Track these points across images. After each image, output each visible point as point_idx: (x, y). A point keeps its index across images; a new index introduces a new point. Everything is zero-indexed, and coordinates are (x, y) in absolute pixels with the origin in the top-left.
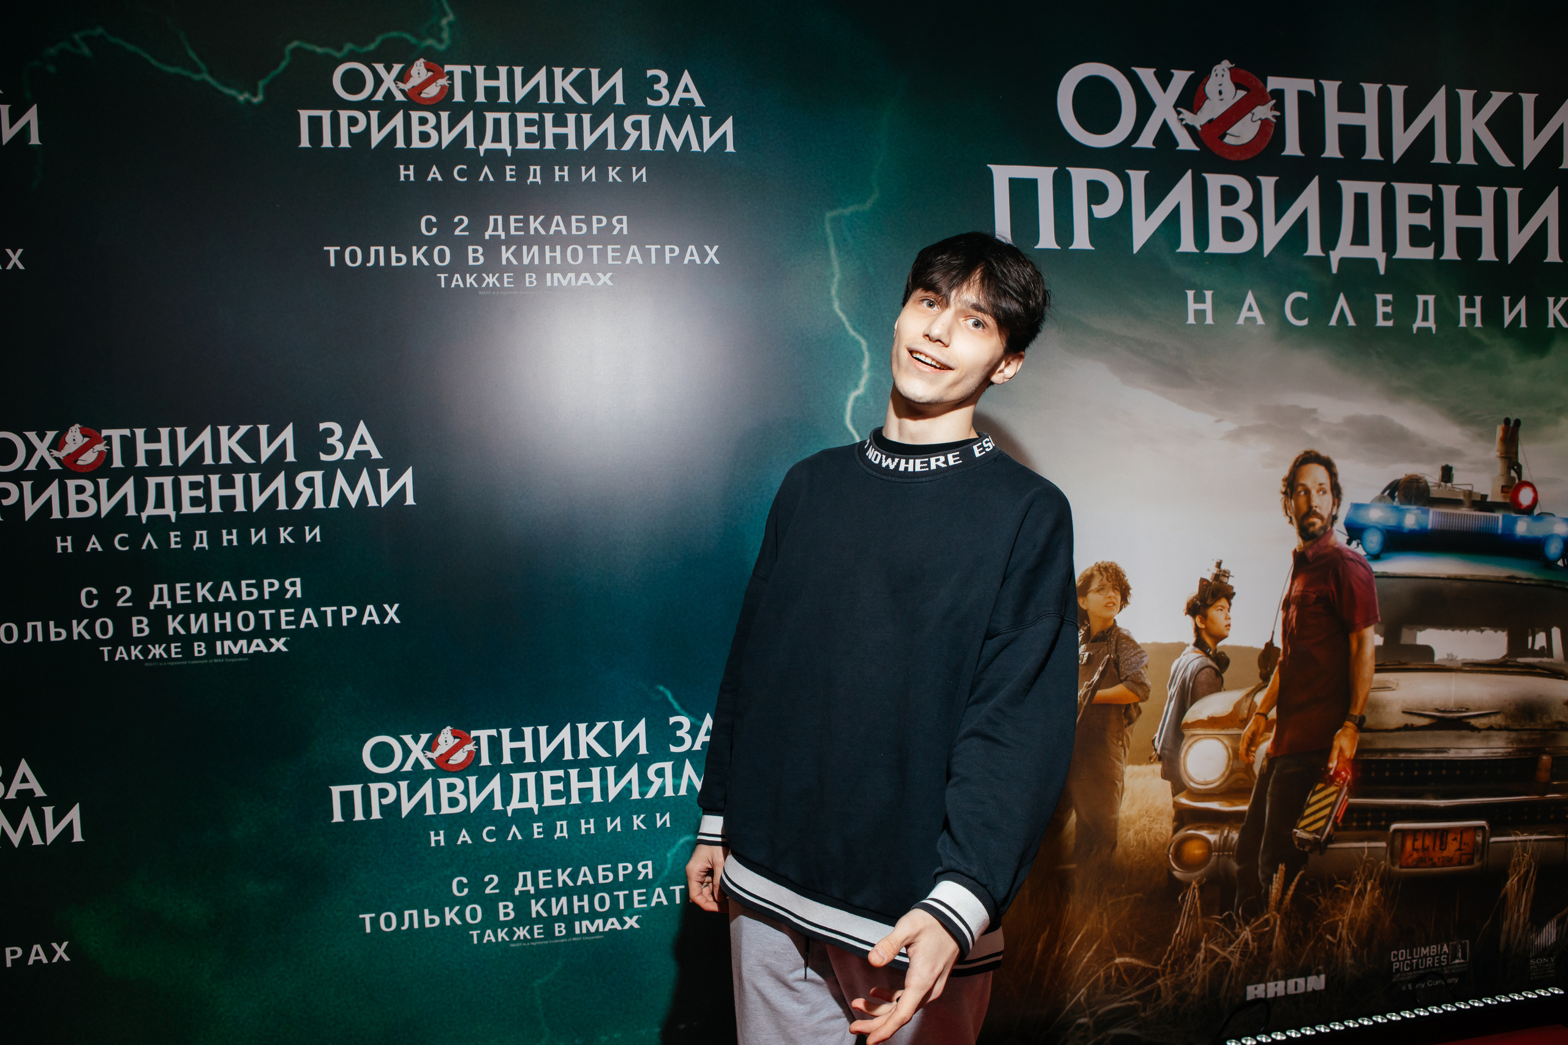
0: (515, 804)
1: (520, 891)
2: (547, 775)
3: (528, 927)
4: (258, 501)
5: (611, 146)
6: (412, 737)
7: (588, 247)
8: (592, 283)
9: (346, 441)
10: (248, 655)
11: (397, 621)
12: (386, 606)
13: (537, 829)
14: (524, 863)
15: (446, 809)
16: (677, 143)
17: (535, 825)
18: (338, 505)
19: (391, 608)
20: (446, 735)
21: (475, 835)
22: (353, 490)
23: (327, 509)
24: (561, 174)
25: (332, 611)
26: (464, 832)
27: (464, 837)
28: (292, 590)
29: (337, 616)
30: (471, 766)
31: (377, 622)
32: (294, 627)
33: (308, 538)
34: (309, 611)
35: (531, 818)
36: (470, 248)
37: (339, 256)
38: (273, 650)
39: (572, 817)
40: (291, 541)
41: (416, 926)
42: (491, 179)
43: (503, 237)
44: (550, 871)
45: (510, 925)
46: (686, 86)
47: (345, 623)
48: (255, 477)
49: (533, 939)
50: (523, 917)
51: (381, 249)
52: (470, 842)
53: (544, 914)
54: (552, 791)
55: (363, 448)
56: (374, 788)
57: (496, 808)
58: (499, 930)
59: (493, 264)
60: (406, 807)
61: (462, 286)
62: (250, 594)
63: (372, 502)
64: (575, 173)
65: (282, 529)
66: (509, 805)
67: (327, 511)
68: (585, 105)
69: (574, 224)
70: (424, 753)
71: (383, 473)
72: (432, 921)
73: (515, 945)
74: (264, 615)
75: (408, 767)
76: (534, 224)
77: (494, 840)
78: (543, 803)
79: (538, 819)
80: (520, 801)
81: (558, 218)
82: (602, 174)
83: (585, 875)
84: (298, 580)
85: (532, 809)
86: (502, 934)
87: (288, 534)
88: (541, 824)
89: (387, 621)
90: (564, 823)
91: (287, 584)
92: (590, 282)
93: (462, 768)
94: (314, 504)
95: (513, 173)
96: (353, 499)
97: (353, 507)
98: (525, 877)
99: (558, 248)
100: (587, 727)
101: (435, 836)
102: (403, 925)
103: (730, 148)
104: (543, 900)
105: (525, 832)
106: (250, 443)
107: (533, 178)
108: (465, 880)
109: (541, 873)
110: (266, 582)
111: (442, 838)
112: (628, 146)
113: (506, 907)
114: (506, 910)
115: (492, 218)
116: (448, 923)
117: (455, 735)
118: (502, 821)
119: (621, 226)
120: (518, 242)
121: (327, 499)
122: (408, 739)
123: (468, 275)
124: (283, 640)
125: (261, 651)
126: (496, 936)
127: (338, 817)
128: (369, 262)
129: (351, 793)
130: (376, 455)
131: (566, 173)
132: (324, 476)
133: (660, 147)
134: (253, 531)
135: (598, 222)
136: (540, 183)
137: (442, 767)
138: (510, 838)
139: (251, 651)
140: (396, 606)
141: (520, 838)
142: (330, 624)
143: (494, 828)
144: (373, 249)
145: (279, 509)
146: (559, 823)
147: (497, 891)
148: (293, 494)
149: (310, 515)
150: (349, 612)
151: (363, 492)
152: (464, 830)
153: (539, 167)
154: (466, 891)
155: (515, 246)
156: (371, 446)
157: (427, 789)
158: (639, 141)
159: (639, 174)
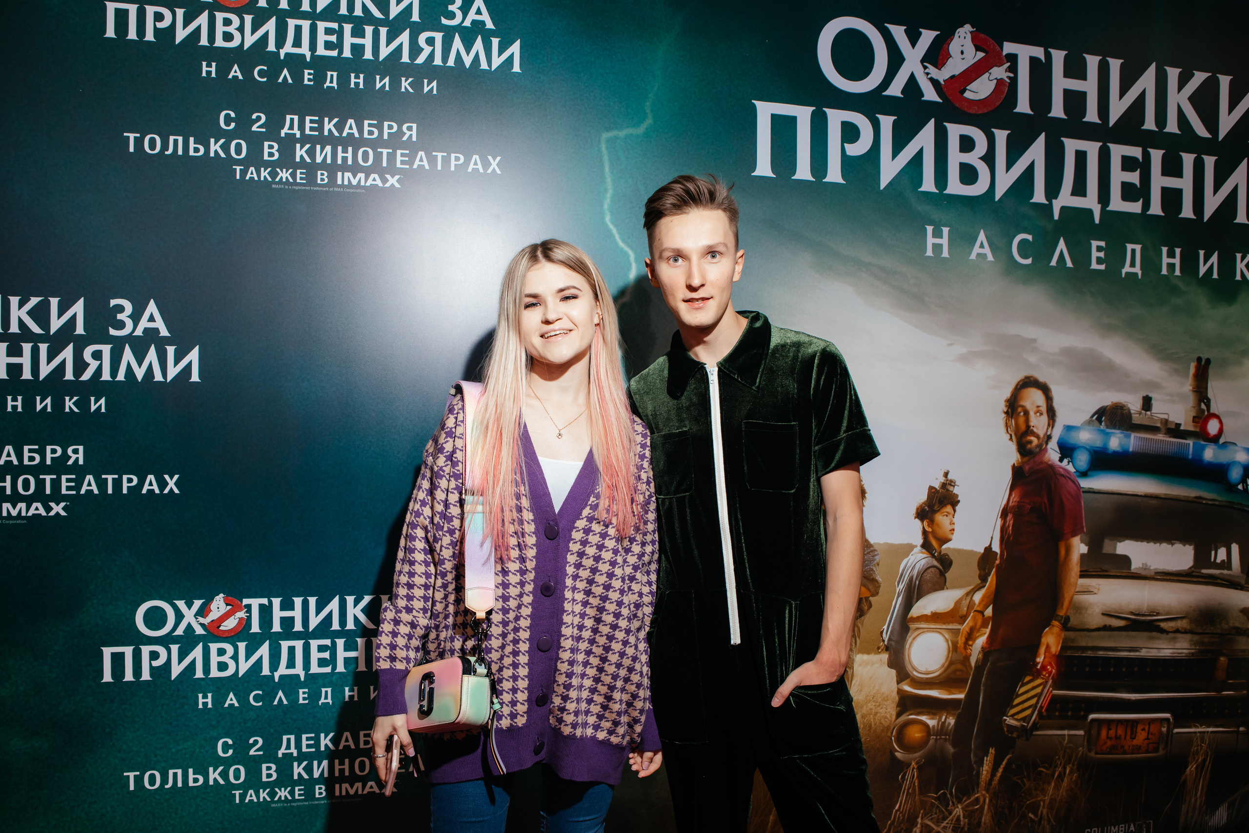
0: (283, 670)
1: (283, 754)
2: (314, 644)
3: (289, 789)
4: (45, 370)
5: (405, 58)
6: (185, 602)
7: (379, 150)
8: (380, 185)
9: (136, 318)
10: (26, 518)
11: (176, 491)
12: (167, 477)
13: (302, 695)
14: (288, 727)
15: (215, 673)
16: (468, 60)
17: (301, 691)
18: (125, 378)
19: (171, 478)
20: (218, 602)
21: (242, 698)
22: (140, 365)
23: (114, 381)
24: (357, 81)
25: (113, 479)
26: (231, 695)
27: (231, 700)
28: (74, 457)
29: (117, 484)
30: (242, 632)
31: (157, 491)
32: (74, 492)
33: (93, 408)
34: (89, 478)
35: (297, 684)
36: (266, 144)
37: (139, 142)
38: (52, 513)
39: (336, 685)
40: (76, 410)
41: (180, 784)
42: (290, 81)
43: (298, 136)
44: (313, 735)
45: (272, 787)
46: (479, 9)
47: (125, 491)
48: (43, 348)
49: (294, 800)
50: (285, 779)
51: (180, 139)
52: (237, 705)
53: (306, 776)
54: (319, 659)
55: (151, 325)
56: (146, 650)
57: (263, 674)
58: (261, 791)
59: (287, 160)
60: (176, 670)
61: (256, 178)
62: (32, 459)
63: (158, 377)
64: (370, 81)
65: (67, 398)
66: (276, 671)
67: (113, 384)
68: (383, 19)
69: (366, 129)
70: (197, 618)
71: (171, 350)
72: (196, 780)
73: (276, 805)
74: (45, 479)
75: (180, 631)
76: (329, 126)
77: (260, 704)
78: (309, 670)
79: (303, 685)
80: (287, 667)
81: (351, 121)
82: (395, 83)
83: (347, 740)
84: (81, 448)
85: (298, 676)
86: (264, 795)
87: (74, 404)
88: (307, 690)
89: (166, 491)
90: (329, 690)
91: (70, 451)
92: (379, 182)
93: (233, 634)
94: (101, 376)
95: (311, 77)
96: (140, 373)
97: (140, 381)
98: (289, 740)
99: (350, 149)
100: (355, 599)
101: (203, 698)
102: (167, 784)
103: (516, 68)
104: (305, 763)
105: (291, 697)
106: (41, 314)
107: (330, 83)
108: (230, 742)
109: (304, 737)
110: (49, 448)
111: (209, 700)
112: (421, 60)
113: (269, 768)
114: (269, 772)
115: (288, 117)
116: (211, 783)
117: (228, 602)
118: (269, 686)
119: (411, 133)
120: (312, 141)
121: (114, 371)
122: (181, 604)
123: (262, 169)
124: (63, 504)
125: (40, 515)
126: (258, 796)
127: (107, 677)
128: (167, 150)
129: (122, 654)
130: (164, 332)
131: (361, 81)
132: (112, 350)
133: (451, 62)
134: (38, 398)
135: (389, 128)
136: (336, 88)
137: (214, 633)
138: (276, 703)
139: (30, 514)
140: (176, 477)
141: (285, 702)
142: (110, 491)
143: (260, 692)
144: (172, 138)
145: (65, 378)
146: (323, 690)
147: (261, 753)
148: (80, 365)
149: (96, 386)
150: (130, 480)
151: (150, 367)
152: (231, 694)
153: (336, 73)
154: (231, 752)
155: (310, 145)
156: (160, 324)
157: (197, 653)
158: (432, 56)
159: (430, 87)
